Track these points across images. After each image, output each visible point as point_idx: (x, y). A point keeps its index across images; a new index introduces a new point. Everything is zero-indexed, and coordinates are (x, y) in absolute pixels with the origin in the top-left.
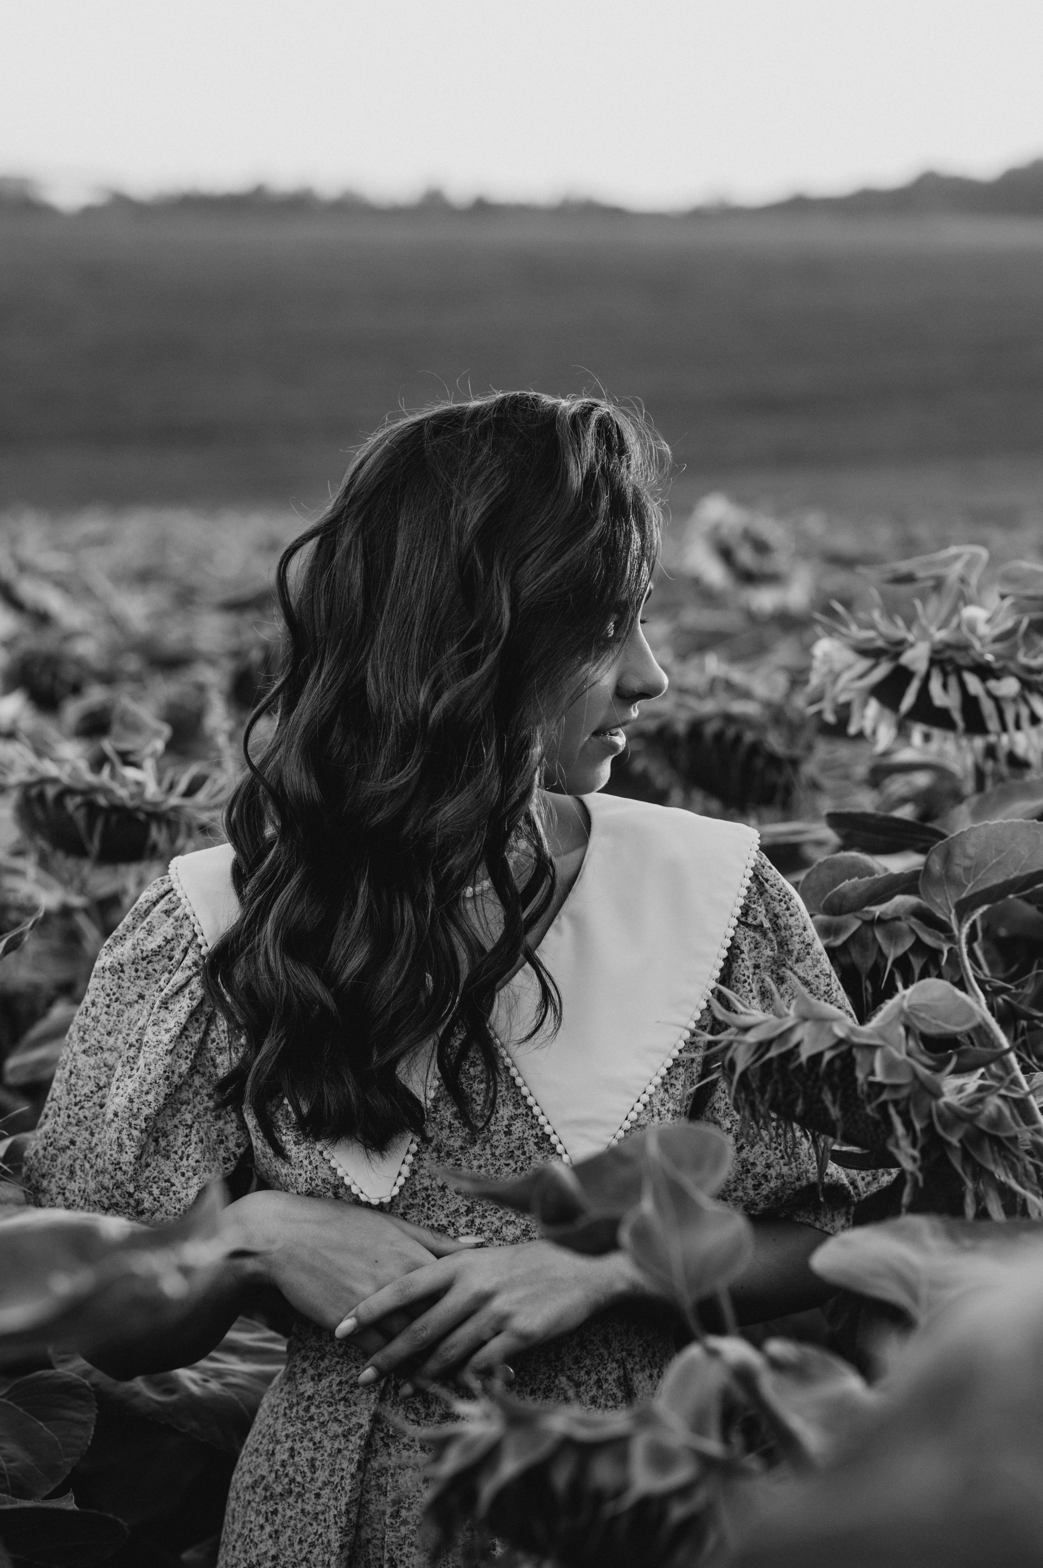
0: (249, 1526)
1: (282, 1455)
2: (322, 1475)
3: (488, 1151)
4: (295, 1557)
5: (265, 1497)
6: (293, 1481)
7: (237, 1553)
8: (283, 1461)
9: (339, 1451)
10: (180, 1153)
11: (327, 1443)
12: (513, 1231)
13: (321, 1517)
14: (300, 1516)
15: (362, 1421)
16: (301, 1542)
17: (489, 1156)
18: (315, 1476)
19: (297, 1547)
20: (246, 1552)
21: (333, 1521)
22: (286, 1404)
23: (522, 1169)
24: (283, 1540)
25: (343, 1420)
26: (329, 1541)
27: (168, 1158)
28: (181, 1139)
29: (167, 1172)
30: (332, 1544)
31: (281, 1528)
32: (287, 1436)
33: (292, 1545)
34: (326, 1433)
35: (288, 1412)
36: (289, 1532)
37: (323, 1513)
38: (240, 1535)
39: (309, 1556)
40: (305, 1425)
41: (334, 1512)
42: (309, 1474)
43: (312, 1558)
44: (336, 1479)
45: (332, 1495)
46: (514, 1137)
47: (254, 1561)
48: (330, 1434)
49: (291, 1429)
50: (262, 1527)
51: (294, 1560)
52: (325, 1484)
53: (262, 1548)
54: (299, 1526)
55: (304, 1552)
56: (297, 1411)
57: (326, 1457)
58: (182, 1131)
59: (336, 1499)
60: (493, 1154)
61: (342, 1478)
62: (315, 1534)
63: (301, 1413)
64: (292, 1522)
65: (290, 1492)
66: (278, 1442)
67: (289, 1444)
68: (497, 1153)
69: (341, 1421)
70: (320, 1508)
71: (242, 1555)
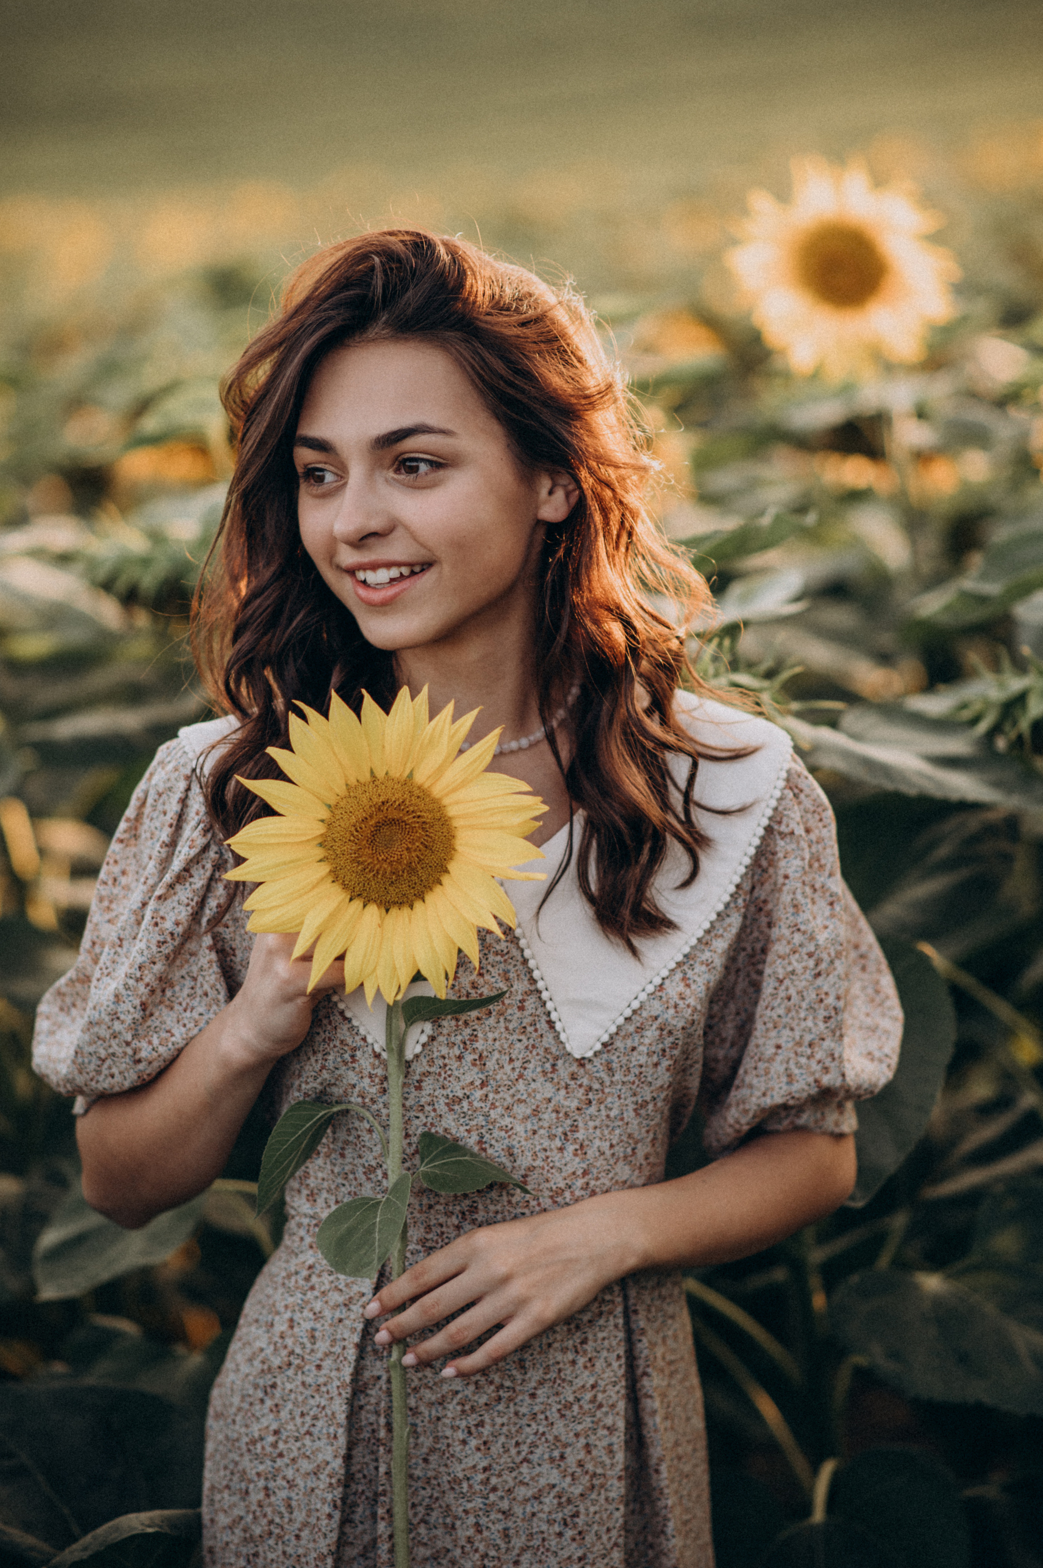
0: (249, 1400)
1: (281, 1326)
2: (322, 1346)
3: (502, 1024)
4: (298, 1431)
5: (263, 1371)
6: (292, 1353)
7: (237, 1427)
8: (282, 1333)
9: (340, 1321)
10: (184, 1005)
11: (327, 1313)
12: (524, 1109)
13: (324, 1389)
14: (301, 1389)
15: (364, 1290)
16: (302, 1415)
17: (503, 1030)
18: (316, 1347)
19: (299, 1420)
20: (247, 1426)
21: (336, 1392)
22: (284, 1274)
23: (534, 1046)
24: (284, 1414)
25: (344, 1289)
26: (333, 1414)
27: (172, 1008)
28: (186, 991)
29: (168, 1022)
30: (338, 1416)
31: (281, 1402)
32: (286, 1307)
33: (293, 1419)
34: (326, 1302)
35: (286, 1281)
36: (290, 1406)
37: (325, 1385)
38: (239, 1409)
39: (312, 1429)
40: (305, 1294)
41: (337, 1383)
42: (308, 1345)
43: (315, 1431)
44: (337, 1349)
45: (334, 1366)
46: (526, 1013)
47: (256, 1435)
48: (331, 1303)
49: (291, 1300)
50: (262, 1401)
51: (296, 1434)
52: (327, 1355)
53: (265, 1422)
54: (300, 1399)
55: (307, 1425)
56: (296, 1282)
57: (327, 1327)
58: (188, 983)
59: (338, 1369)
60: (507, 1029)
61: (344, 1348)
62: (318, 1406)
63: (301, 1282)
64: (293, 1396)
65: (290, 1364)
66: (278, 1313)
67: (288, 1315)
68: (511, 1027)
69: (341, 1290)
70: (321, 1380)
71: (243, 1430)
